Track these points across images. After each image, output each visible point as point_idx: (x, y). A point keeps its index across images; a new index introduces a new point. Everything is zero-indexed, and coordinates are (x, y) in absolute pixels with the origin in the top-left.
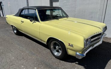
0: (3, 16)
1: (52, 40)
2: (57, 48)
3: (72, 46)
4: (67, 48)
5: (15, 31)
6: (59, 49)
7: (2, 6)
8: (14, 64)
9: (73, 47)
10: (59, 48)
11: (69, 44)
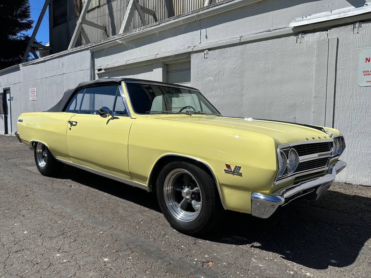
0: (6, 132)
1: (167, 166)
2: (187, 194)
3: (237, 171)
4: (222, 185)
5: (42, 164)
6: (192, 199)
7: (8, 102)
8: (28, 249)
9: (240, 175)
10: (193, 193)
11: (228, 166)
